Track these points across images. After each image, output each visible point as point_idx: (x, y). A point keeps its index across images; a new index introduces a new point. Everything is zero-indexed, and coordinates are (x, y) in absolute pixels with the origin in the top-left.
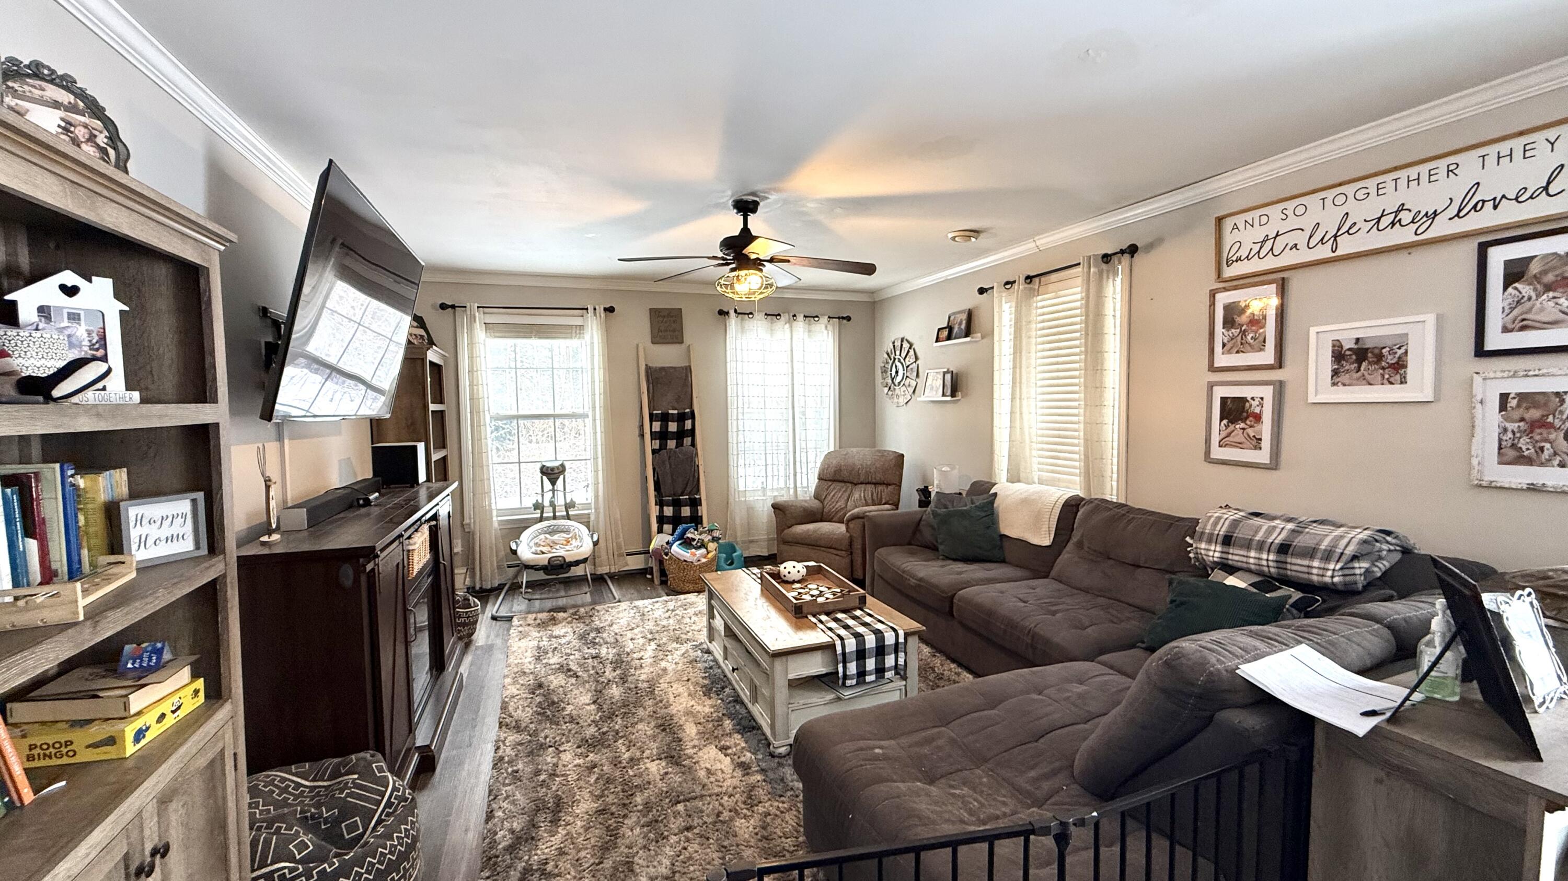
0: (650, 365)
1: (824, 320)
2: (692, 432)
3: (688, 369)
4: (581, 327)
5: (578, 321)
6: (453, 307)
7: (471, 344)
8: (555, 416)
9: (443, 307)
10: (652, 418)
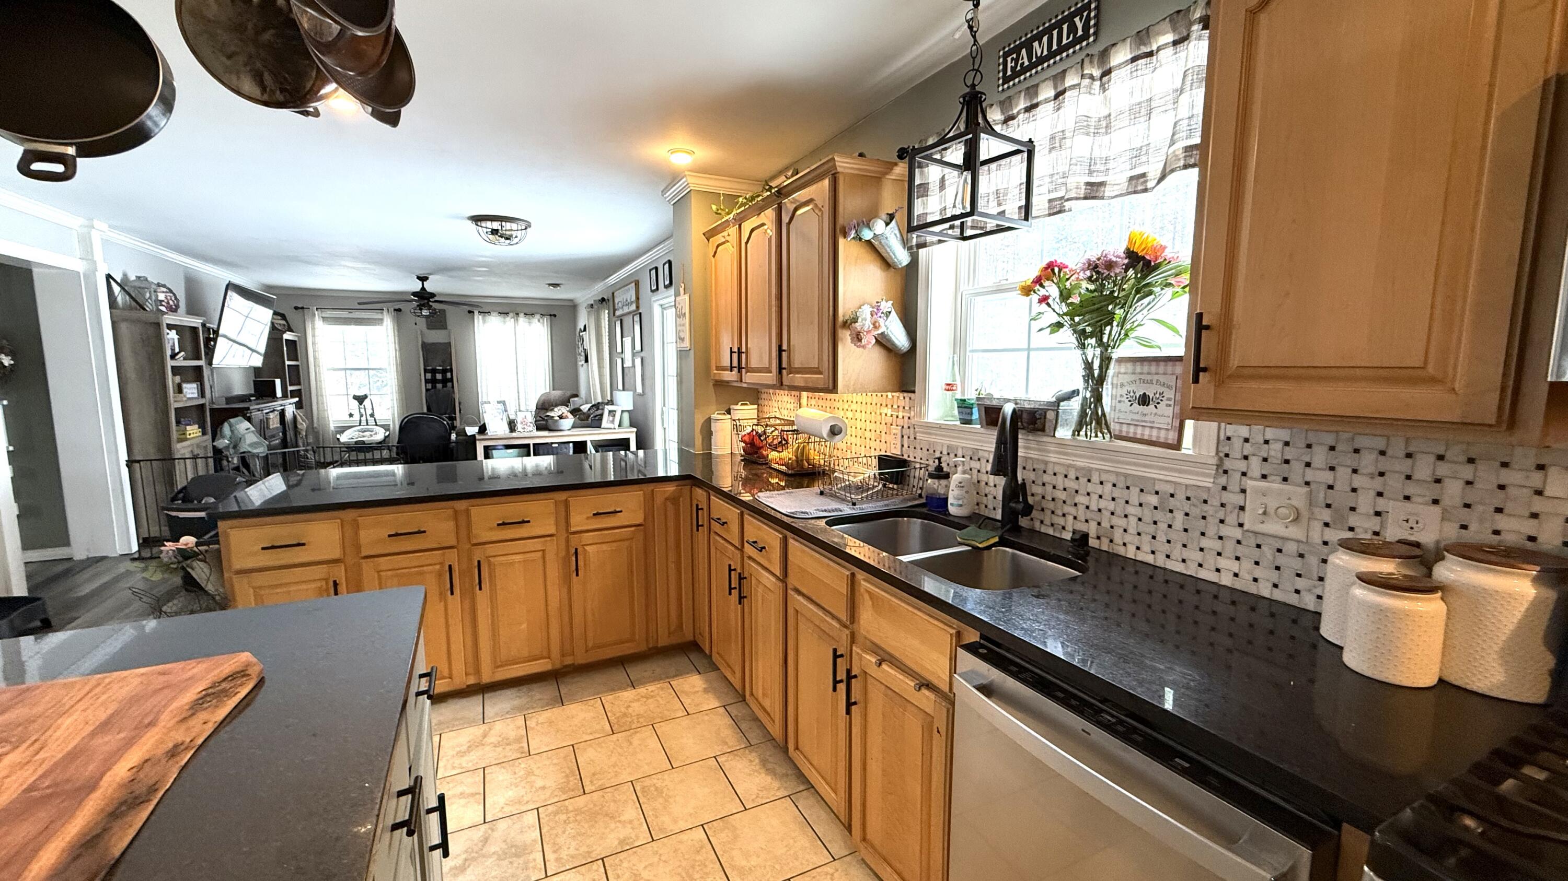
0: (426, 341)
1: (538, 316)
2: (451, 380)
3: (449, 344)
4: (382, 320)
5: (379, 316)
6: (302, 308)
7: (313, 329)
8: (368, 369)
9: (296, 308)
10: (426, 371)
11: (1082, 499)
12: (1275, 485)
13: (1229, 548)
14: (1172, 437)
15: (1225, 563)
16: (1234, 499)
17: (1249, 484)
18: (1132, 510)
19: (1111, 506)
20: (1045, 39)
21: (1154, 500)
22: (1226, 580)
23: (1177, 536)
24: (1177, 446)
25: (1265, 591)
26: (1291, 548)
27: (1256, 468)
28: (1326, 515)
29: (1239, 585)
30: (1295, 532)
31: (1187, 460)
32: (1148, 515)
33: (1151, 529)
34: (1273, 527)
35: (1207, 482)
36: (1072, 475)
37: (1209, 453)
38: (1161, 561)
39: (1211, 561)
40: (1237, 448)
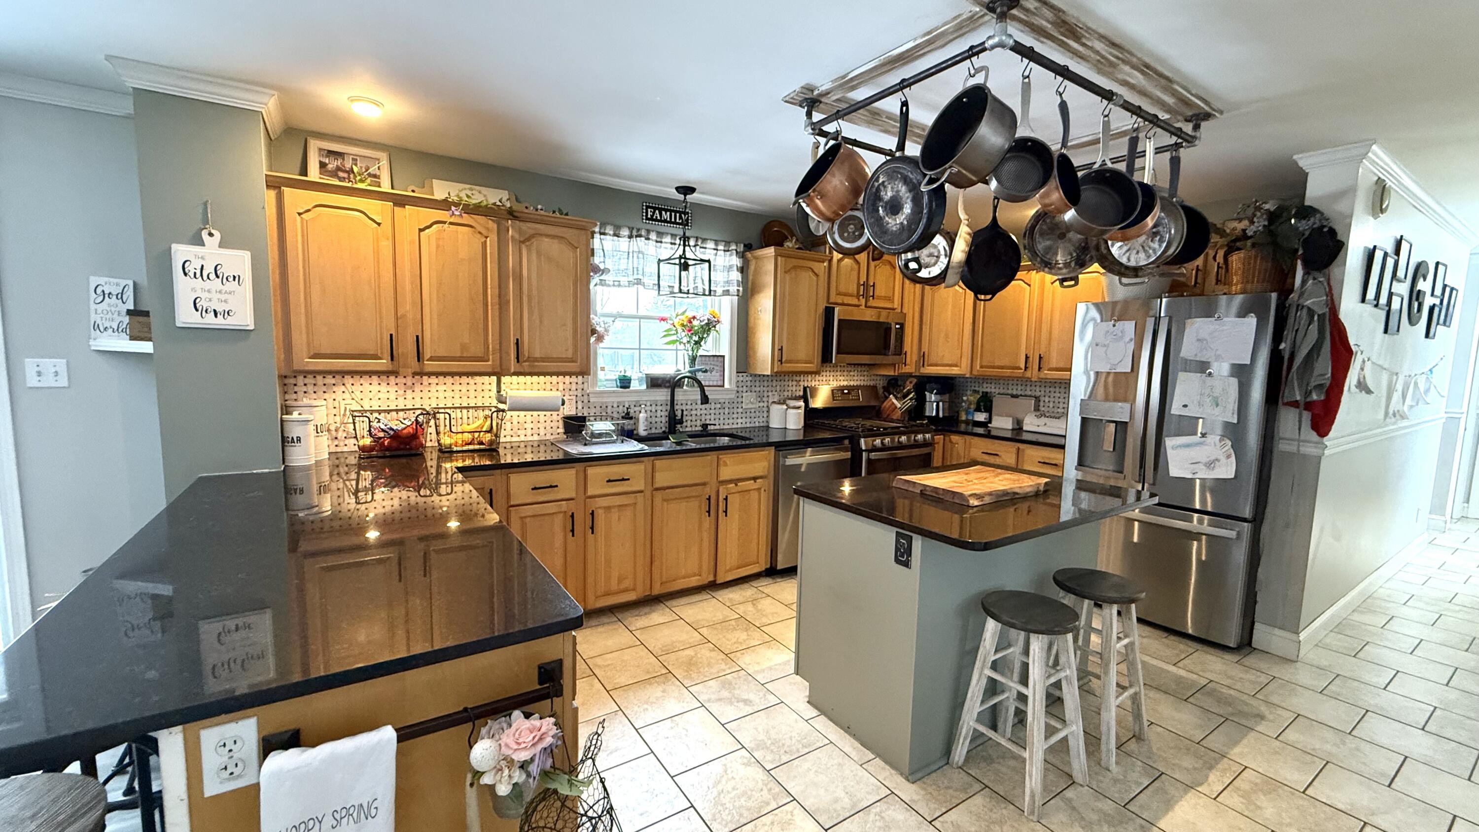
11: (694, 412)
12: (749, 393)
13: (740, 415)
14: (720, 383)
15: (740, 421)
16: (740, 400)
17: (744, 395)
18: (712, 411)
19: (705, 412)
20: (668, 213)
21: (719, 406)
22: (739, 426)
23: (726, 416)
24: (723, 386)
25: (748, 425)
26: (753, 411)
27: (745, 389)
28: (759, 399)
29: (743, 426)
30: (753, 406)
31: (728, 390)
32: (717, 412)
33: (718, 416)
34: (750, 406)
35: (733, 396)
36: (689, 403)
37: (734, 387)
38: (722, 427)
39: (735, 421)
40: (740, 384)
